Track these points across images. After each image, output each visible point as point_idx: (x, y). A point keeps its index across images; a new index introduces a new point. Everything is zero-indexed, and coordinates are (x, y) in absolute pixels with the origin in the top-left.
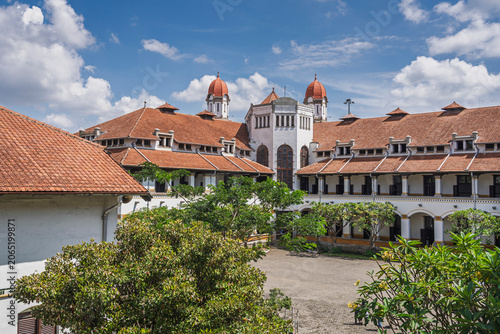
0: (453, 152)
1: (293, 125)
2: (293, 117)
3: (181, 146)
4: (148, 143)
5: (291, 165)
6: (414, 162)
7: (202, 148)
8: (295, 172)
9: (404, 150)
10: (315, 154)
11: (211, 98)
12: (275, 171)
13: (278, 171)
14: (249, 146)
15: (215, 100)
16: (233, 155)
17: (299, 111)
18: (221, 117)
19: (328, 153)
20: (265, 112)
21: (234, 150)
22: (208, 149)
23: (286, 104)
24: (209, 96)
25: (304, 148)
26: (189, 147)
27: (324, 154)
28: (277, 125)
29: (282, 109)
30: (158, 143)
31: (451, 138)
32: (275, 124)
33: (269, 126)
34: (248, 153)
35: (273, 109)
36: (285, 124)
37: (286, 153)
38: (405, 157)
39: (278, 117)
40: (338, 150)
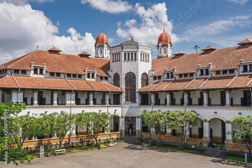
0: (241, 74)
1: (136, 59)
2: (135, 54)
3: (52, 74)
4: (24, 72)
5: (135, 86)
6: (213, 81)
7: (69, 75)
8: (137, 90)
9: (207, 73)
10: (152, 78)
11: (97, 46)
12: (124, 90)
13: (126, 90)
14: (107, 74)
15: (99, 46)
16: (94, 80)
17: (140, 50)
18: (103, 57)
19: (160, 77)
20: (117, 51)
21: (95, 76)
22: (74, 76)
23: (130, 45)
24: (96, 44)
25: (145, 74)
26: (58, 74)
27: (157, 78)
28: (125, 59)
29: (128, 48)
30: (33, 72)
31: (239, 64)
32: (123, 59)
33: (120, 60)
34: (106, 78)
35: (122, 49)
36: (130, 59)
37: (131, 78)
38: (208, 78)
39: (125, 54)
40: (166, 75)
